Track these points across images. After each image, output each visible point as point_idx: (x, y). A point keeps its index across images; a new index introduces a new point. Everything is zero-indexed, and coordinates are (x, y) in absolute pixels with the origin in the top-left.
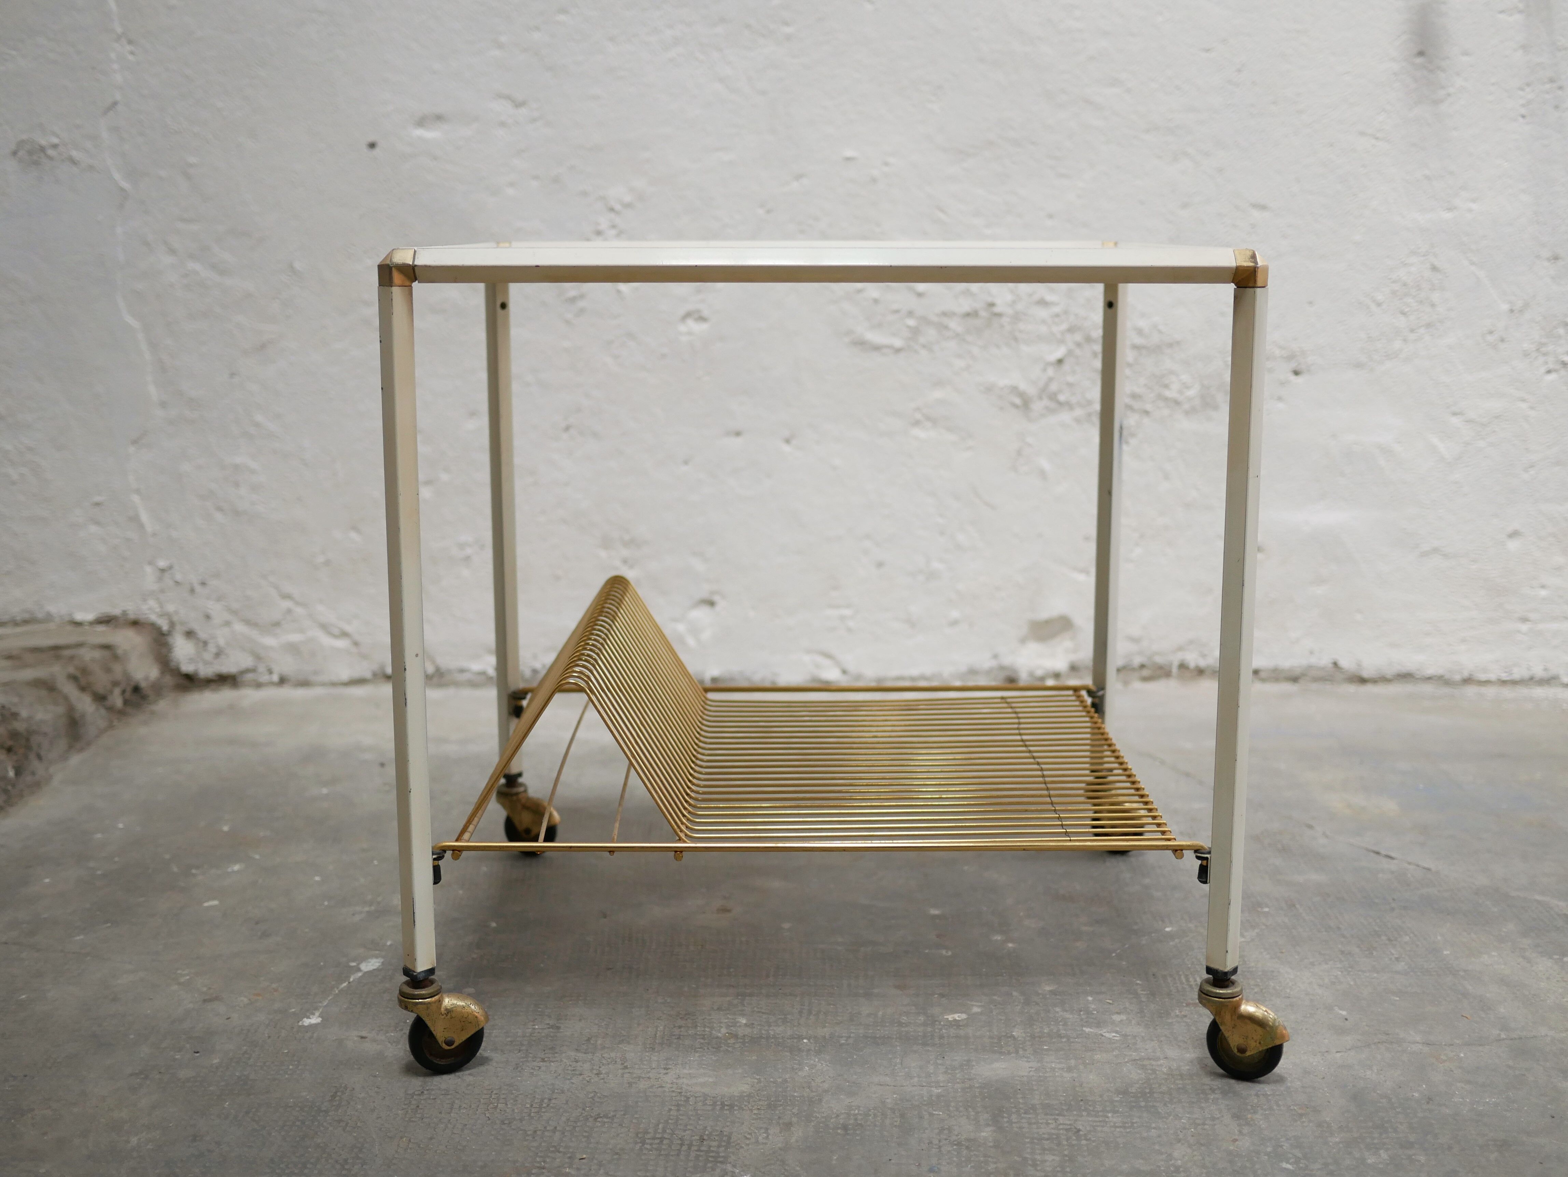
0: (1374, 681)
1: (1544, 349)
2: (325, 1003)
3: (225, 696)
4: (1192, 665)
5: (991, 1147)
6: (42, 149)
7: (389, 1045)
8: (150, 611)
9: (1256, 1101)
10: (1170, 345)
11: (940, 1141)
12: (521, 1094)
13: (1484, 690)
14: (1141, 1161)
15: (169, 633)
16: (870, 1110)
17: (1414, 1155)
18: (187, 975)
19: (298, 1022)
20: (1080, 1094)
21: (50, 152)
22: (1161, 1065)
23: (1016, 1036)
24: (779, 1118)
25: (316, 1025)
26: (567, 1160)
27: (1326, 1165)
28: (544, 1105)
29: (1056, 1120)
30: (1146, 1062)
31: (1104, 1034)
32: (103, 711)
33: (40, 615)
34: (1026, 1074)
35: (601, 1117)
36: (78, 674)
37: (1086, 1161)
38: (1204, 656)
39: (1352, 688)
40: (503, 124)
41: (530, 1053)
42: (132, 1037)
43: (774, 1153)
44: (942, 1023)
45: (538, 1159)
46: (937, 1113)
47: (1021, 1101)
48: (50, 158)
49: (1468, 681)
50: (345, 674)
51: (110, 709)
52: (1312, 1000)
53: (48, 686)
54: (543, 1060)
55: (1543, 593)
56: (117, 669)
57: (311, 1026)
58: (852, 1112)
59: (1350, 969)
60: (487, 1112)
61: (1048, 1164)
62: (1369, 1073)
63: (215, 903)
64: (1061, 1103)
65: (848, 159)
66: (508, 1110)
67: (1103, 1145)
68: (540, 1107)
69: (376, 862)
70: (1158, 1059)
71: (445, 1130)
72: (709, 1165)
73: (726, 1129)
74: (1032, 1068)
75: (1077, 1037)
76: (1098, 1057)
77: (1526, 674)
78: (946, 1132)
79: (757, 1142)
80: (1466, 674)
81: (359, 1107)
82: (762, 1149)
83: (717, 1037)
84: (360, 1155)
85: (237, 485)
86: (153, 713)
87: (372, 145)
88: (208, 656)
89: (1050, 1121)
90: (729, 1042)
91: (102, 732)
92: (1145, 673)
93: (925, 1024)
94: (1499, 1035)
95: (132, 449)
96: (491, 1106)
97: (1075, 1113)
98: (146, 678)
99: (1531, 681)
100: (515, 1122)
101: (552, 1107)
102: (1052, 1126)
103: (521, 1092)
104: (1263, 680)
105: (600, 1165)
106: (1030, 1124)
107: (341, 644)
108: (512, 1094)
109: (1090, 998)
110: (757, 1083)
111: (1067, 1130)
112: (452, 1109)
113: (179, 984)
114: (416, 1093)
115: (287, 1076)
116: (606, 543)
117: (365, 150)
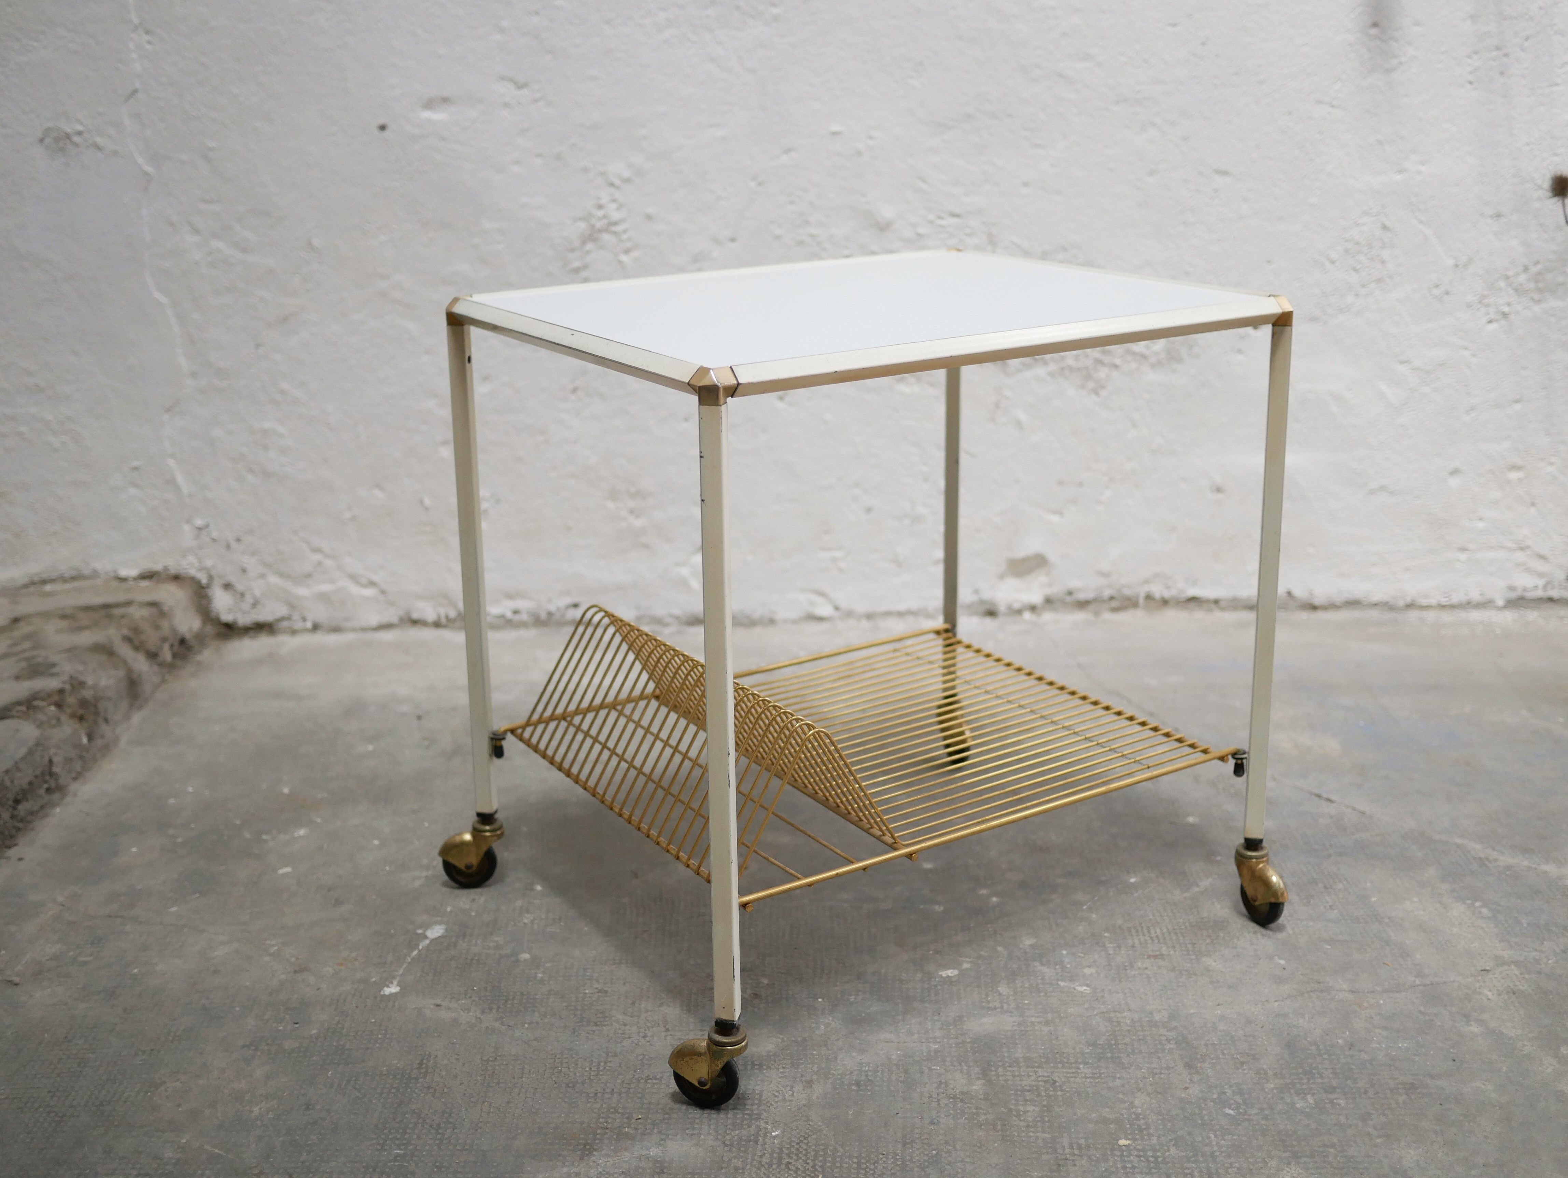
0: (1325, 608)
1: (1486, 301)
2: (401, 972)
3: (263, 642)
4: (1157, 596)
5: (981, 1099)
6: (68, 136)
7: (462, 1013)
8: (190, 566)
9: (1204, 1050)
11: (938, 1095)
12: (581, 1058)
13: (1426, 614)
14: (1108, 1110)
15: (208, 586)
16: (878, 1067)
17: (1336, 1099)
18: (276, 945)
19: (380, 991)
20: (1056, 1047)
21: (76, 139)
22: (1125, 1017)
23: (1001, 991)
24: (802, 1076)
25: (396, 994)
26: (625, 1121)
27: (1262, 1109)
28: (601, 1068)
29: (1036, 1072)
30: (1112, 1015)
31: (1077, 988)
32: (155, 668)
33: (87, 572)
34: (1010, 1028)
35: (650, 1079)
36: (131, 634)
37: (1061, 1111)
38: (1168, 587)
39: (1304, 615)
40: (506, 105)
41: (584, 1017)
42: (237, 1009)
43: (799, 1109)
44: (937, 979)
45: (601, 1120)
46: (935, 1068)
47: (1006, 1055)
48: (77, 145)
49: (1410, 606)
50: (374, 620)
51: (162, 665)
52: (1255, 950)
53: (106, 650)
54: (596, 1024)
55: (1481, 525)
56: (165, 624)
57: (391, 995)
58: (863, 1069)
59: (1289, 918)
60: (553, 1076)
61: (1029, 1114)
62: (1301, 1021)
63: (288, 870)
64: (1040, 1056)
65: (835, 133)
66: (571, 1074)
67: (1076, 1095)
68: (598, 1071)
69: (426, 824)
70: (1122, 1011)
71: (519, 1094)
72: (745, 1122)
73: (758, 1088)
74: (1015, 1022)
75: (1053, 991)
76: (1071, 1010)
77: (1464, 599)
78: (943, 1086)
79: (784, 1100)
80: (1409, 600)
81: (444, 1073)
82: (789, 1106)
84: (451, 1120)
85: (266, 448)
86: (199, 663)
87: (383, 128)
88: (246, 606)
89: (1031, 1074)
91: (156, 688)
92: (1114, 604)
93: (922, 981)
94: (1414, 981)
95: (166, 417)
96: (556, 1070)
97: (1052, 1065)
98: (190, 629)
99: (1468, 605)
100: (578, 1085)
101: (608, 1070)
102: (1033, 1078)
103: (581, 1056)
104: (1223, 609)
105: (654, 1124)
106: (1014, 1076)
107: (369, 592)
108: (573, 1058)
109: (1064, 952)
110: (781, 1043)
111: (1045, 1082)
112: (523, 1073)
113: (270, 955)
114: (491, 1059)
115: (378, 1045)
116: (614, 495)
117: (376, 132)
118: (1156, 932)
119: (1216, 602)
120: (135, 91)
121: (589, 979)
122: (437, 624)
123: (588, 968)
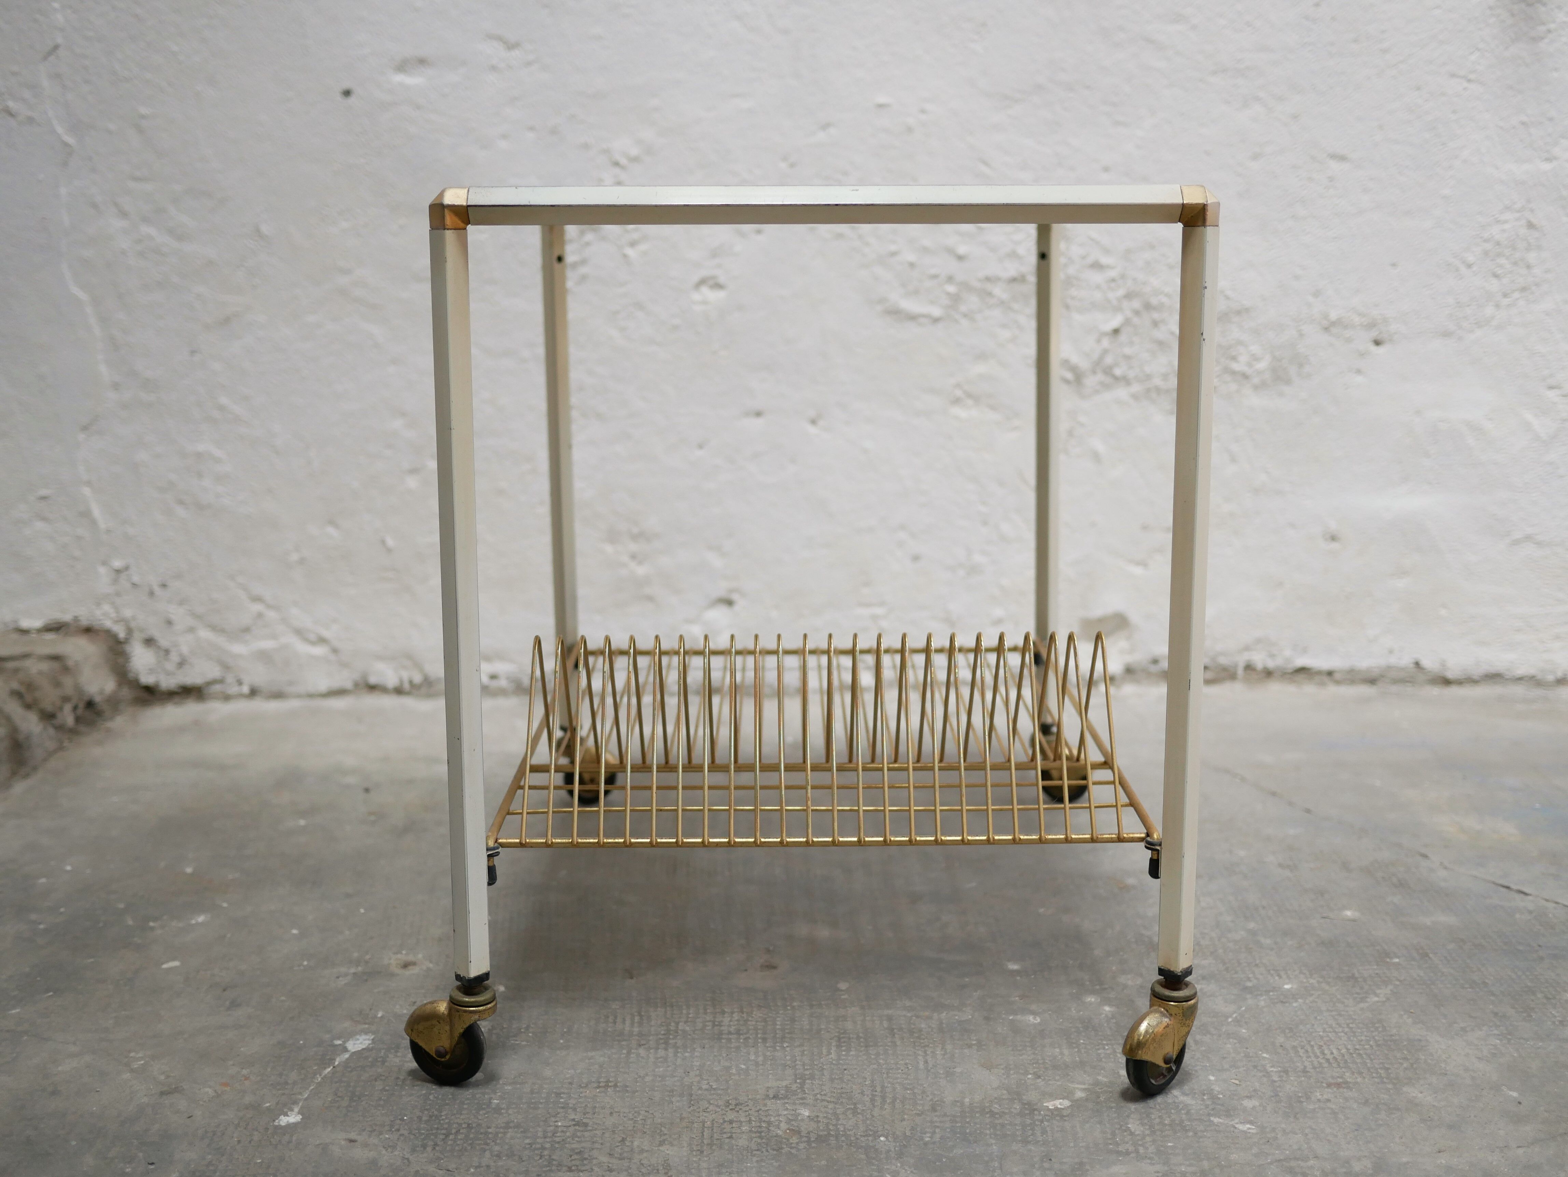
0: (1459, 682)
2: (306, 1095)
3: (190, 710)
4: (1260, 666)
7: (384, 1152)
8: (105, 616)
10: (1239, 313)
15: (126, 641)
18: (141, 1058)
19: (274, 1121)
22: (1312, 1167)
23: (1133, 1130)
25: (295, 1125)
30: (1293, 1164)
31: (1237, 1126)
32: (51, 731)
36: (23, 690)
38: (1272, 656)
39: (1436, 691)
40: (494, 68)
41: (553, 1160)
42: (73, 1143)
44: (1042, 1113)
49: (1562, 681)
50: (323, 685)
51: (60, 728)
52: (1473, 1078)
54: (570, 1170)
56: (68, 682)
57: (289, 1126)
59: (1509, 1037)
63: (176, 963)
65: (881, 106)
69: (362, 911)
70: (1306, 1159)
74: (1158, 1172)
75: (1206, 1130)
76: (1234, 1157)
80: (1560, 674)
83: (777, 1136)
86: (108, 730)
87: (347, 93)
88: (170, 666)
90: (791, 1141)
91: (50, 754)
92: (1208, 675)
93: (1021, 1114)
95: (81, 436)
98: (101, 692)
104: (1338, 682)
107: (319, 651)
109: (1212, 1078)
113: (132, 1071)
116: (612, 536)
117: (339, 98)
118: (1332, 1053)
119: (1330, 673)
120: (56, 47)
121: (563, 1108)
122: (399, 691)
123: (564, 1093)
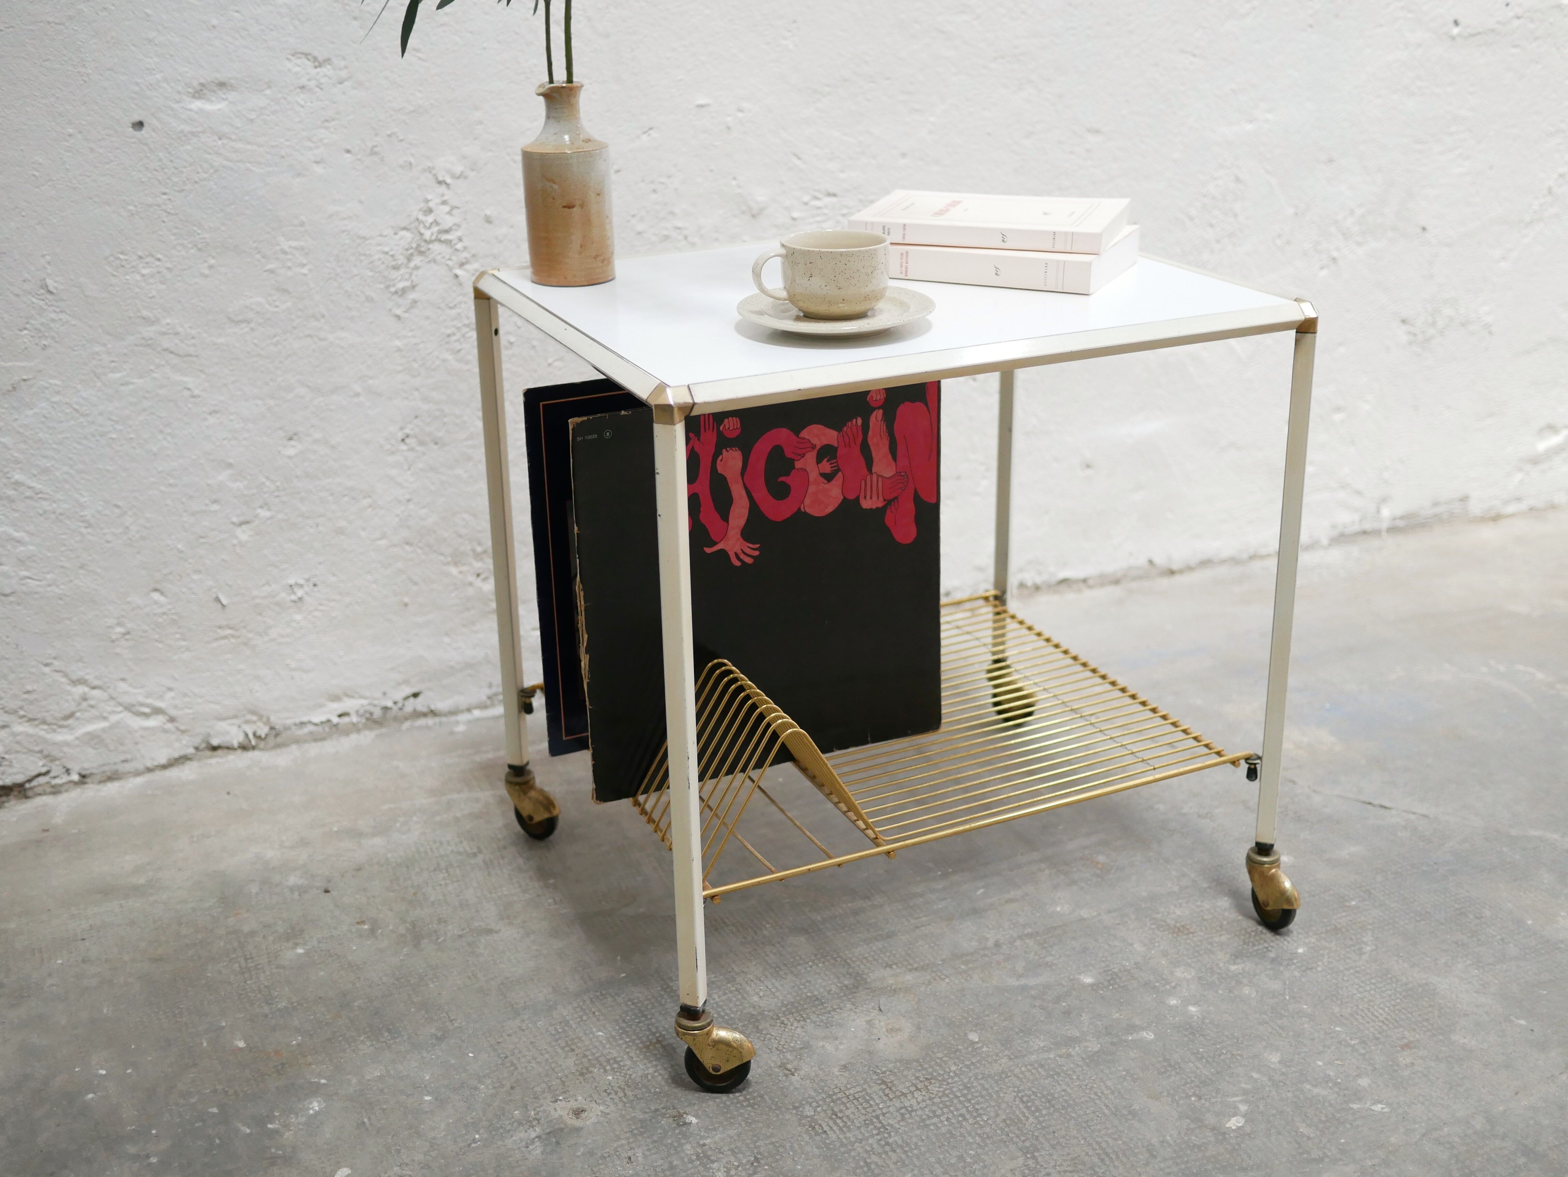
0: (1181, 572)
1: (1319, 248)
4: (1029, 583)
22: (1449, 1135)
30: (1435, 1135)
31: (1372, 1108)
39: (1163, 582)
40: (303, 88)
44: (1229, 1134)
50: (163, 755)
52: (1487, 1014)
59: (1481, 965)
65: (702, 106)
70: (1439, 1127)
75: (1355, 1119)
76: (1393, 1140)
87: (139, 125)
93: (1218, 1141)
104: (1090, 587)
107: (154, 722)
116: (457, 558)
117: (130, 131)
119: (1084, 581)
122: (244, 747)
